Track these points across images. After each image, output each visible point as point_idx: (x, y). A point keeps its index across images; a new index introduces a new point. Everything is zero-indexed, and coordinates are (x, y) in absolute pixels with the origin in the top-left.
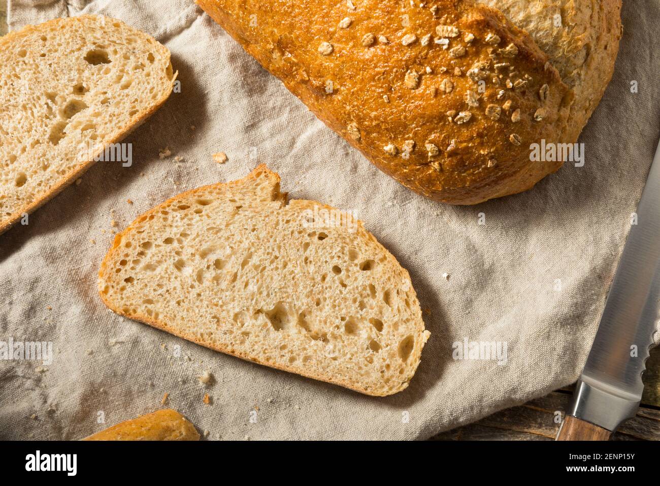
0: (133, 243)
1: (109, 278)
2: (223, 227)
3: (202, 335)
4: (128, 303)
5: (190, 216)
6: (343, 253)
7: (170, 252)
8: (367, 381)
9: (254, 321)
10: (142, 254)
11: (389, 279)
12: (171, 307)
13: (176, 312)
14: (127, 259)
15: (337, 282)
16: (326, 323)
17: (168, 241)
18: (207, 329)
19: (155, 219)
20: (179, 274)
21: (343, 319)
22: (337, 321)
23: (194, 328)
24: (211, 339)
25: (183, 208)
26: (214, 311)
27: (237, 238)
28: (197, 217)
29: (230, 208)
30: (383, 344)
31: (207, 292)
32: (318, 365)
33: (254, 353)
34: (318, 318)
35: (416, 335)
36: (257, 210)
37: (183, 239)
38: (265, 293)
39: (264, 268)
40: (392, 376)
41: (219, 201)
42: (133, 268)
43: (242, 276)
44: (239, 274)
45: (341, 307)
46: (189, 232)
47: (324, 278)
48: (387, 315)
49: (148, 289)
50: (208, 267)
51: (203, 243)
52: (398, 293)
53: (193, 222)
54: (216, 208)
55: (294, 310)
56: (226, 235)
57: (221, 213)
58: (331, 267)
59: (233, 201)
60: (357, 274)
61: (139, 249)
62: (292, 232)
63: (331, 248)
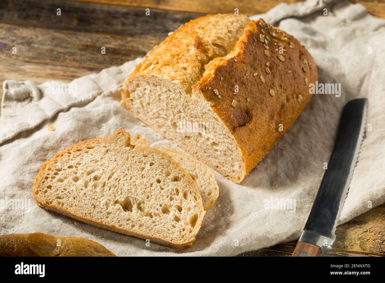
0: (52, 168)
1: (39, 186)
2: (99, 159)
3: (86, 214)
4: (48, 199)
5: (82, 155)
6: (162, 173)
7: (71, 173)
8: (172, 236)
9: (113, 207)
10: (56, 174)
11: (186, 186)
12: (70, 200)
13: (73, 202)
14: (48, 176)
15: (159, 187)
16: (151, 208)
17: (70, 167)
18: (88, 211)
19: (63, 157)
20: (75, 183)
21: (161, 206)
22: (157, 206)
23: (82, 210)
24: (90, 216)
25: (79, 150)
26: (92, 201)
27: (106, 165)
28: (86, 155)
29: (103, 150)
30: (181, 218)
31: (89, 192)
32: (146, 228)
33: (113, 222)
34: (148, 205)
35: (199, 214)
36: (117, 151)
37: (78, 166)
38: (120, 193)
39: (120, 180)
40: (185, 234)
41: (98, 147)
42: (51, 181)
43: (108, 184)
44: (106, 183)
45: (160, 199)
46: (81, 162)
47: (151, 185)
48: (184, 204)
49: (59, 191)
50: (90, 180)
51: (88, 168)
52: (190, 193)
53: (83, 157)
54: (96, 150)
55: (135, 201)
56: (100, 164)
57: (98, 153)
58: (155, 179)
59: (105, 147)
60: (169, 183)
61: (55, 171)
62: (136, 162)
63: (156, 170)
